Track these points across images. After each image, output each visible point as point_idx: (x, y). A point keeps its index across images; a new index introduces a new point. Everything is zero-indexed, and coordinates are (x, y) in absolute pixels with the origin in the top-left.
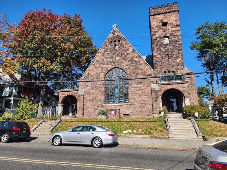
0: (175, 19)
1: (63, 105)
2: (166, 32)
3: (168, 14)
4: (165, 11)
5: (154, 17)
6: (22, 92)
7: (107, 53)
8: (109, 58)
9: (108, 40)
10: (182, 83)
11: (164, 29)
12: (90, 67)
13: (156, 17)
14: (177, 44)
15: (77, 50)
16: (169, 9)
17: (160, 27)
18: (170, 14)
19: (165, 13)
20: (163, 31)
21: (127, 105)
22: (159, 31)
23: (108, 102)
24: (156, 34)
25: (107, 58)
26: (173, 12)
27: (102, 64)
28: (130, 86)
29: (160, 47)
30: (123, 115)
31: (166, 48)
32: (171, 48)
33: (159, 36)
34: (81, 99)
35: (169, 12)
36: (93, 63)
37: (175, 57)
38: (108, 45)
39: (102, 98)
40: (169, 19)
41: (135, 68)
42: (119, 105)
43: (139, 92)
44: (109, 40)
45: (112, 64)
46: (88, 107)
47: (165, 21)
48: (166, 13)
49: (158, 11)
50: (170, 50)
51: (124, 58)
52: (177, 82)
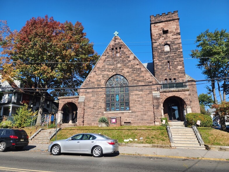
0: (175, 27)
1: (63, 112)
2: (166, 40)
3: (169, 22)
4: (165, 19)
5: (154, 25)
6: (21, 99)
7: (108, 61)
8: (110, 65)
9: (109, 47)
10: (184, 90)
11: (165, 37)
12: (91, 73)
13: (156, 25)
14: (177, 52)
15: (78, 57)
16: (170, 18)
17: (161, 35)
18: (171, 22)
19: (166, 21)
20: (163, 38)
21: (128, 113)
22: (160, 39)
23: (109, 109)
24: (157, 41)
25: (108, 65)
26: (174, 20)
27: (103, 70)
28: (131, 93)
29: (161, 54)
30: (124, 122)
31: (167, 56)
32: (171, 55)
33: (160, 44)
34: (81, 107)
35: (170, 21)
36: (95, 70)
37: (176, 65)
38: (109, 52)
39: (103, 105)
40: (170, 27)
41: (136, 75)
42: (120, 113)
43: (141, 100)
44: (110, 47)
45: (114, 71)
46: (88, 115)
47: (165, 29)
48: (167, 21)
49: (158, 19)
50: (171, 58)
51: (125, 65)
52: (178, 90)
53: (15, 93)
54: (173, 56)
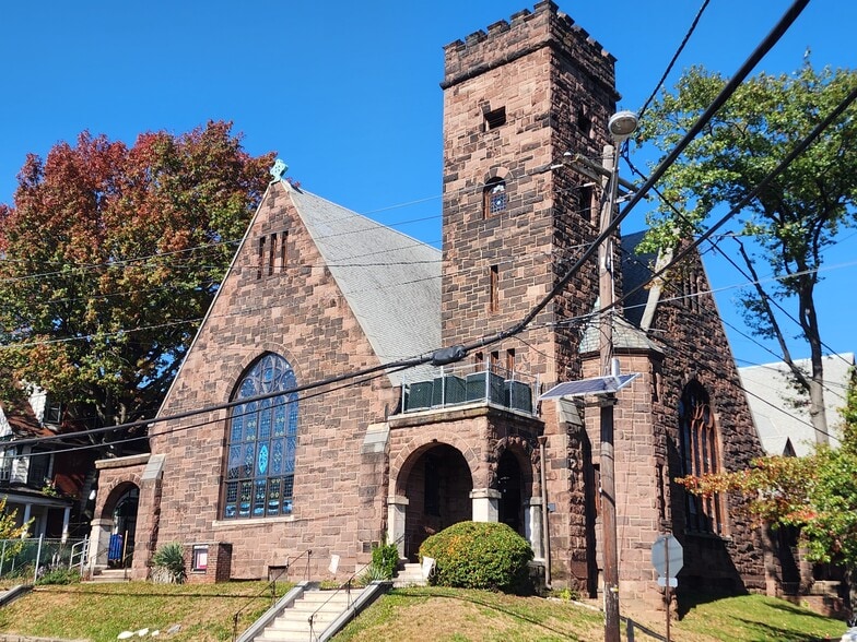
0: (533, 86)
2: (494, 161)
3: (510, 67)
4: (498, 54)
5: (456, 93)
7: (245, 294)
8: (250, 312)
9: (251, 235)
10: (468, 414)
11: (489, 145)
12: (192, 356)
13: (464, 89)
14: (532, 215)
16: (515, 42)
17: (474, 139)
18: (517, 65)
19: (499, 65)
20: (484, 152)
21: (283, 525)
22: (469, 157)
23: (233, 509)
24: (460, 172)
25: (244, 313)
26: (530, 52)
27: (226, 340)
28: (302, 437)
29: (468, 235)
30: (271, 568)
31: (491, 239)
32: (507, 234)
33: (468, 184)
34: (148, 502)
35: (512, 59)
36: (202, 340)
37: (520, 282)
38: (251, 257)
39: (212, 492)
40: (512, 90)
41: (324, 350)
42: (259, 526)
43: (328, 464)
44: (255, 233)
45: (258, 339)
46: (170, 534)
47: (494, 107)
48: (502, 63)
49: (472, 58)
50: (504, 247)
51: (292, 311)
52: (449, 413)
53: (20, 448)
54: (512, 240)
